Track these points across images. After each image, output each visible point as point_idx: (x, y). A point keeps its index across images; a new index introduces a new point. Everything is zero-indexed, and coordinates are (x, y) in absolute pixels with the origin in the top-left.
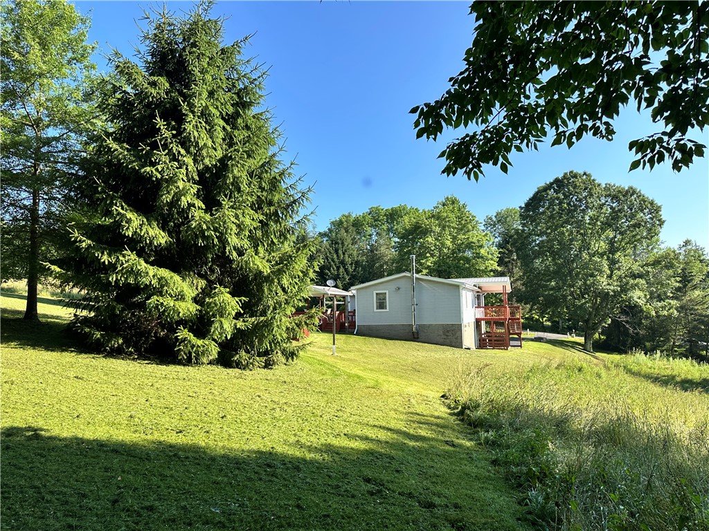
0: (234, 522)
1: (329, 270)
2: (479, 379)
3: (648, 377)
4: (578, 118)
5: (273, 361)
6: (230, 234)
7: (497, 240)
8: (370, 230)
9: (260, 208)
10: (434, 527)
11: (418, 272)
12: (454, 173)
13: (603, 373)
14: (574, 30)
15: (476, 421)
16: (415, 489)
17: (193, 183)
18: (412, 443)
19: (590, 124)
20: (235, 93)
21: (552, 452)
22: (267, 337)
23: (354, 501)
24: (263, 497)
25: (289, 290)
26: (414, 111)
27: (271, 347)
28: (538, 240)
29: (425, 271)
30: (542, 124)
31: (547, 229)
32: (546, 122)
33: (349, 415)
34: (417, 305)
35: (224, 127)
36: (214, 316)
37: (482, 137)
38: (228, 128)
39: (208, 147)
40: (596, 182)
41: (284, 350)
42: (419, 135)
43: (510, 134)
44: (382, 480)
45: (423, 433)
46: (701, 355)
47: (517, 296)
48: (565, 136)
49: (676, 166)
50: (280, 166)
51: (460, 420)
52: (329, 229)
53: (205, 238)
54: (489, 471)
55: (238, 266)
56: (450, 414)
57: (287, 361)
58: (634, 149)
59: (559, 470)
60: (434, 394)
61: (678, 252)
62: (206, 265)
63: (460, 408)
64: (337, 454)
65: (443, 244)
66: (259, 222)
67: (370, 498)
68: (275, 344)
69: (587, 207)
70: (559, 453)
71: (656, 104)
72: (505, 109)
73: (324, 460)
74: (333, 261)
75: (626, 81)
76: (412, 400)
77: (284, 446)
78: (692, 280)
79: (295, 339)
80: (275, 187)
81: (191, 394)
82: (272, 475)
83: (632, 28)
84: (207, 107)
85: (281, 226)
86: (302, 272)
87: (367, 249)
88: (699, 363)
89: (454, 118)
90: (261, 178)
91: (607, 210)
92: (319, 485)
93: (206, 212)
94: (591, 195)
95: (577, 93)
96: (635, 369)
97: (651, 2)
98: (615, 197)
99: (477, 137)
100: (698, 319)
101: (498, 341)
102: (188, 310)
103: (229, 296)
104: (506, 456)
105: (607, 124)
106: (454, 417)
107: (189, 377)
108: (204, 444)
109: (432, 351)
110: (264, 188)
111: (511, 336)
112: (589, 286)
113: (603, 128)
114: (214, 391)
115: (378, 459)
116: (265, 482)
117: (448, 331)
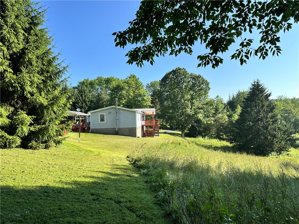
0: (27, 219)
1: (78, 104)
2: (142, 149)
3: (203, 146)
4: (180, 44)
5: (49, 145)
6: (27, 85)
7: (151, 93)
8: (97, 87)
9: (42, 74)
10: (121, 211)
11: (119, 106)
12: (132, 63)
13: (188, 145)
14: (179, 8)
15: (140, 166)
16: (113, 196)
17: (7, 60)
18: (113, 177)
19: (184, 47)
20: (30, 18)
21: (168, 176)
22: (46, 135)
23: (86, 204)
24: (42, 207)
25: (57, 113)
26: (114, 34)
27: (48, 139)
28: (166, 94)
29: (122, 106)
30: (166, 46)
31: (169, 90)
32: (168, 45)
33: (85, 167)
34: (118, 119)
35: (24, 34)
36: (18, 125)
37: (143, 49)
38: (26, 34)
39: (15, 43)
40: (187, 72)
41: (55, 140)
42: (117, 45)
43: (154, 49)
44: (99, 194)
45: (118, 173)
46: (221, 138)
47: (158, 116)
48: (174, 51)
49: (213, 67)
50: (52, 54)
51: (133, 166)
52: (78, 85)
53: (12, 87)
54: (144, 186)
55: (31, 101)
56: (130, 164)
57: (56, 145)
58: (199, 59)
59: (170, 183)
60: (123, 156)
61: (214, 100)
62: (14, 100)
63: (134, 161)
64: (79, 184)
65: (129, 94)
66: (42, 80)
67: (93, 202)
68: (50, 138)
69: (184, 82)
70: (171, 176)
71: (207, 42)
72: (152, 38)
73: (73, 188)
74: (80, 100)
75: (197, 32)
76: (114, 159)
77: (53, 183)
78: (219, 110)
79: (60, 135)
80: (50, 64)
81: (6, 162)
82: (47, 196)
83: (200, 10)
84: (14, 23)
85: (53, 83)
86: (64, 104)
87: (96, 95)
88: (220, 141)
89: (132, 40)
90: (43, 60)
91: (191, 83)
92: (70, 198)
93: (14, 74)
94: (185, 77)
95: (179, 34)
96: (199, 143)
97: (207, 1)
98: (194, 78)
99: (141, 49)
100: (220, 125)
101: (150, 134)
102: (4, 122)
103: (26, 115)
104: (151, 179)
105: (190, 48)
106: (131, 165)
107: (5, 154)
108: (12, 185)
109: (124, 139)
110: (44, 64)
111: (155, 132)
112: (183, 112)
113: (188, 49)
114: (18, 160)
115: (98, 185)
116: (44, 200)
117: (131, 130)
